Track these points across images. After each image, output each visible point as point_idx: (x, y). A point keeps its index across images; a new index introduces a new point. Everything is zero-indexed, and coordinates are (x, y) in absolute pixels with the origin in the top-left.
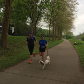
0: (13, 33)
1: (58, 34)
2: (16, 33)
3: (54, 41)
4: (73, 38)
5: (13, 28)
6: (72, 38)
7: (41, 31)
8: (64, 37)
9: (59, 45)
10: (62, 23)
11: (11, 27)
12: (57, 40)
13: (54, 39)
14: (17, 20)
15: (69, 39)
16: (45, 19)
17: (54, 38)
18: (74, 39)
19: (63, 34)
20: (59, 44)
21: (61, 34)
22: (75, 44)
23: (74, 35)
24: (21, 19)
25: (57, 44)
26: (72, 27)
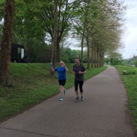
0: (22, 58)
1: (96, 57)
2: (28, 58)
3: (90, 68)
4: (123, 63)
5: (23, 50)
6: (120, 62)
7: (70, 53)
8: (107, 62)
9: (98, 76)
10: (102, 40)
11: (19, 49)
12: (95, 67)
13: (90, 67)
14: (28, 38)
15: (115, 64)
16: (74, 33)
17: (91, 64)
18: (123, 65)
19: (106, 57)
20: (98, 73)
21: (102, 56)
22: (125, 74)
23: (124, 59)
24: (34, 36)
25: (94, 75)
26: (120, 46)
